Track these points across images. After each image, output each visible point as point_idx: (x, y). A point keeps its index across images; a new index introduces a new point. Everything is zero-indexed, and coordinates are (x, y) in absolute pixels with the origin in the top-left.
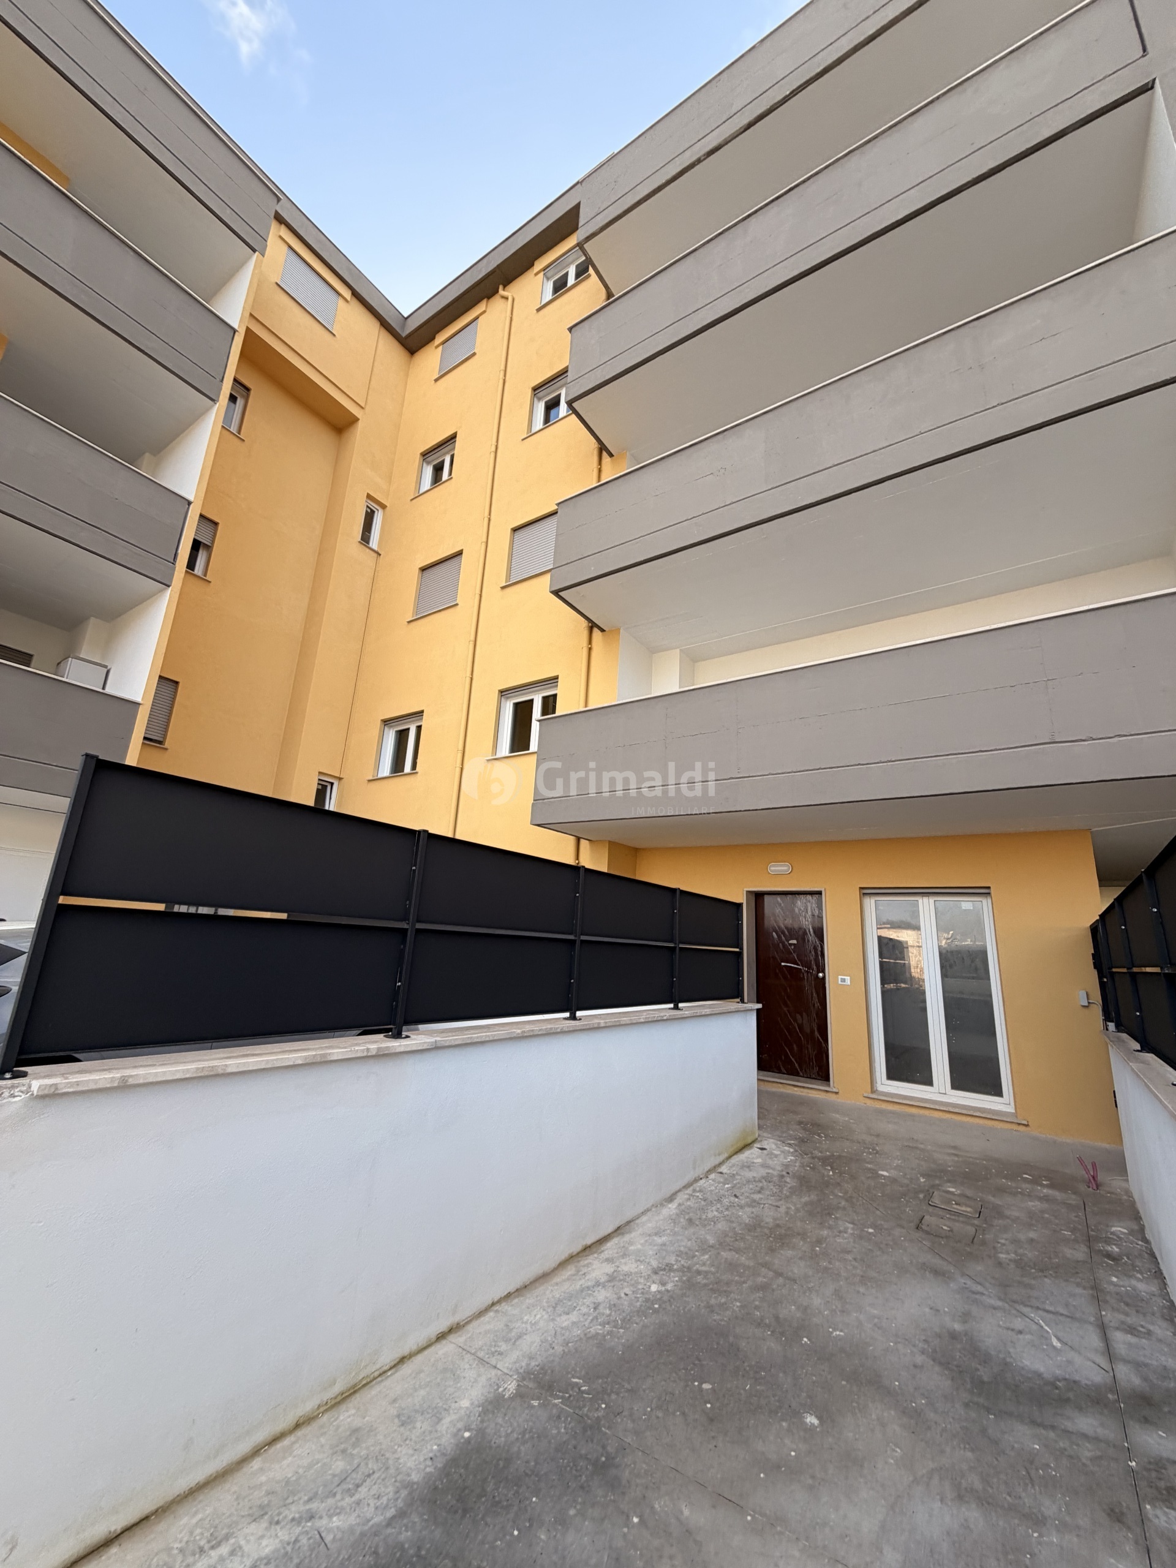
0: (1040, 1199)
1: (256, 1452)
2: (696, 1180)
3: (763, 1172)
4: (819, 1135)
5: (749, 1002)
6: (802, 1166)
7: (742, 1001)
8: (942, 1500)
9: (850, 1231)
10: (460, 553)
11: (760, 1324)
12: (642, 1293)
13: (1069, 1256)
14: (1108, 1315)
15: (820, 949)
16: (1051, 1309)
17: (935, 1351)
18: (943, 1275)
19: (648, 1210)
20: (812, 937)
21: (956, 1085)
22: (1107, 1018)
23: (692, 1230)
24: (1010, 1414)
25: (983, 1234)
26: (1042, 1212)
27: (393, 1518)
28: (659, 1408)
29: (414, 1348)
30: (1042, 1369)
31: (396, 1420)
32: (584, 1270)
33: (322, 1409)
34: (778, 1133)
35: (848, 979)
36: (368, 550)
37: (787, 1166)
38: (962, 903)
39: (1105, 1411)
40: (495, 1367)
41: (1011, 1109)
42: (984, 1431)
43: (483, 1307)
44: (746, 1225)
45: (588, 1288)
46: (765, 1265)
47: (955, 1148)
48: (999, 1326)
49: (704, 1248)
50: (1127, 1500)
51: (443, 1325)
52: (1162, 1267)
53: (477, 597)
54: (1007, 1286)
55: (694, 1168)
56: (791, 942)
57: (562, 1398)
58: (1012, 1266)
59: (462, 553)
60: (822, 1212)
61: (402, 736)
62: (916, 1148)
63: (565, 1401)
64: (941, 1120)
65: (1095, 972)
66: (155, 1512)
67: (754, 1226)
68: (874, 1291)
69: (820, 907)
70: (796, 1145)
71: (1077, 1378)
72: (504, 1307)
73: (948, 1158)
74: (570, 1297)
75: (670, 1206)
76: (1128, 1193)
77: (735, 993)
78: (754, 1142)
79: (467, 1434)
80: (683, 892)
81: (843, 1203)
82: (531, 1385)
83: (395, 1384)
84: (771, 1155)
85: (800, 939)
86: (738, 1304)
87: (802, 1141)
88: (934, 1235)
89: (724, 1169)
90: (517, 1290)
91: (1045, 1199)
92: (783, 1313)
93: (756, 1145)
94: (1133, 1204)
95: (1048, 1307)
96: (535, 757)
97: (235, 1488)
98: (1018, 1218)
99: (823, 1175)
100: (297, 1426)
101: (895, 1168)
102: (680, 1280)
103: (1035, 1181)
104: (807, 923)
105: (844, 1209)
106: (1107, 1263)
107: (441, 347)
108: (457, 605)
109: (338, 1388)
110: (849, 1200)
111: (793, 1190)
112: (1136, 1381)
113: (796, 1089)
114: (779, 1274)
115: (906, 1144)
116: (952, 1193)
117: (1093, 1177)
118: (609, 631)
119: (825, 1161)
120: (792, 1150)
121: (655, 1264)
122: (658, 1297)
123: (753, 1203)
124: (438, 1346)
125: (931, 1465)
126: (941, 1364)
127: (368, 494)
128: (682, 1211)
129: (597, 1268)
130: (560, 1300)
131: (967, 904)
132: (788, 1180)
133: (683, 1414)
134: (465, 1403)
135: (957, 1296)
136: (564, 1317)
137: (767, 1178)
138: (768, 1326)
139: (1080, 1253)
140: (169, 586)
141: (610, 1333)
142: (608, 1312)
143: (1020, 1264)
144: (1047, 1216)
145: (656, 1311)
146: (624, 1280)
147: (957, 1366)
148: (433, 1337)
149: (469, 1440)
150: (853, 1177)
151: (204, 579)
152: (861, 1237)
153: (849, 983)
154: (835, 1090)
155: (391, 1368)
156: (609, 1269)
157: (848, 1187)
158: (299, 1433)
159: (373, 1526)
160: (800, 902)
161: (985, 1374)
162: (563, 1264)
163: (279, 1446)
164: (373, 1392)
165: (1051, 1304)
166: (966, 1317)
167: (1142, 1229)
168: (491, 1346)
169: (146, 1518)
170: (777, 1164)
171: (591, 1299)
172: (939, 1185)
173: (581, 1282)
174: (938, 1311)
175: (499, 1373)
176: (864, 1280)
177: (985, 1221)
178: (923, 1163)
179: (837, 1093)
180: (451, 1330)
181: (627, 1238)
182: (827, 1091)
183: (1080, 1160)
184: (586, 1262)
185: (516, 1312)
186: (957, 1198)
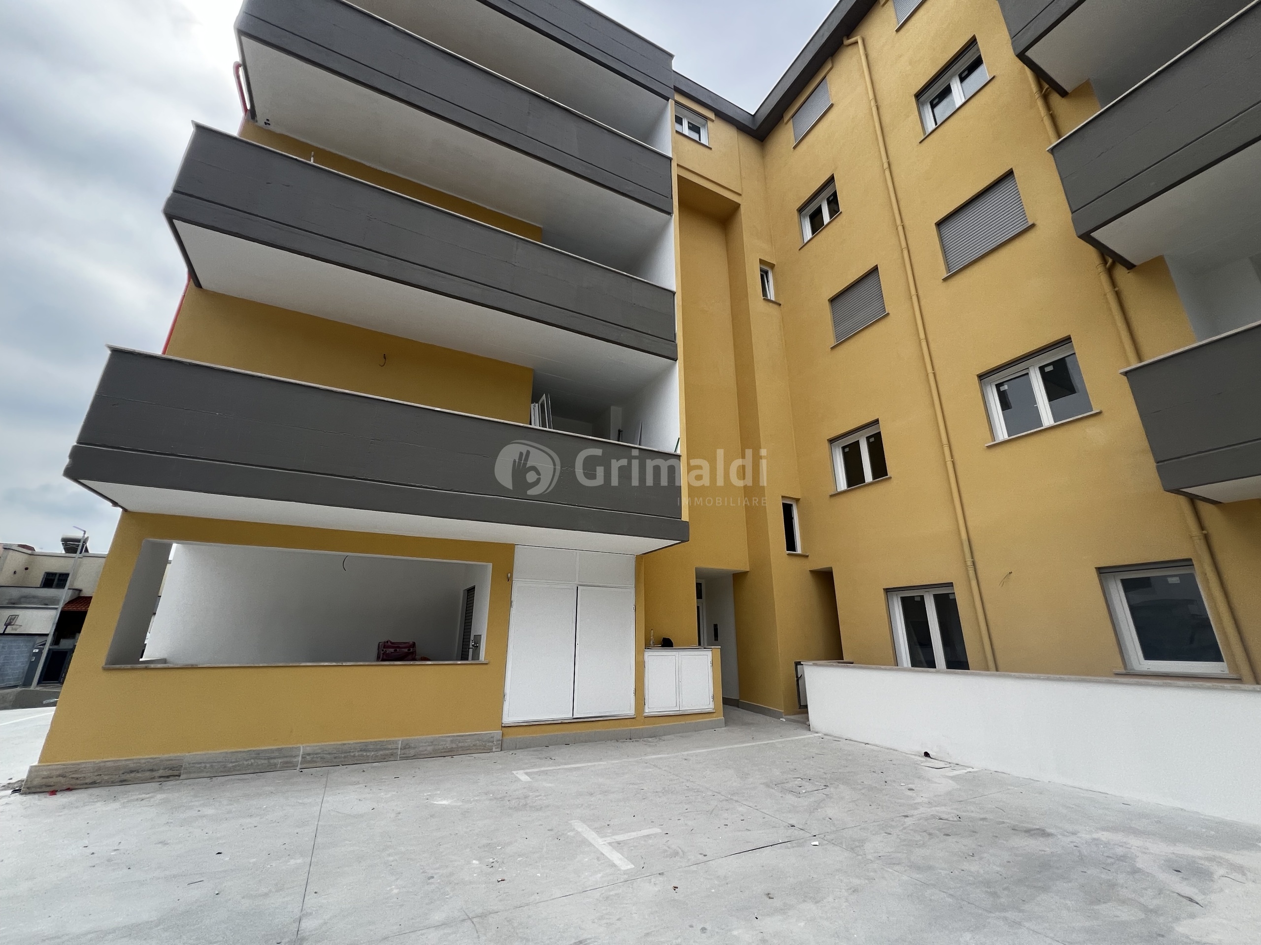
10: (875, 270)
36: (771, 303)
53: (914, 298)
59: (877, 268)
107: (791, 120)
108: (888, 315)
118: (1144, 263)
127: (760, 260)
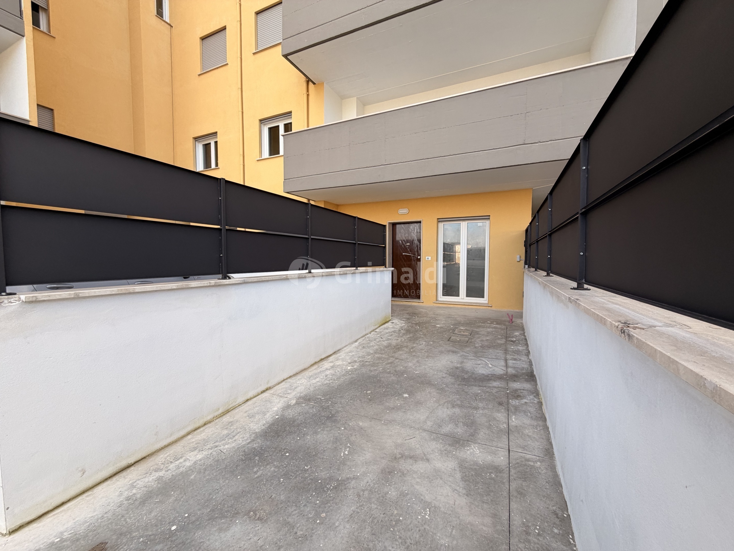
0: (492, 328)
1: (188, 434)
2: (366, 335)
3: (393, 330)
4: (415, 317)
5: (389, 267)
6: (408, 327)
7: (386, 267)
8: (447, 409)
9: (424, 344)
10: (224, 29)
11: (389, 373)
12: (345, 370)
13: (499, 343)
14: (508, 357)
15: (419, 246)
16: (490, 357)
17: (450, 373)
18: (456, 352)
19: (346, 346)
20: (416, 242)
21: (468, 296)
22: (526, 263)
23: (364, 350)
24: (473, 385)
25: (471, 340)
26: (492, 332)
27: (250, 442)
28: (351, 400)
29: (252, 396)
30: (485, 373)
31: (247, 417)
32: (321, 366)
33: (215, 418)
34: (399, 317)
35: (430, 258)
36: (163, 23)
37: (402, 327)
38: (478, 223)
39: (502, 380)
40: (286, 398)
41: (487, 302)
42: (463, 390)
43: (280, 381)
44: (385, 346)
45: (323, 371)
46: (393, 357)
47: (465, 316)
48: (473, 364)
49: (369, 354)
50: (504, 400)
51: (264, 388)
52: (528, 342)
53: (239, 59)
54: (476, 353)
55: (365, 331)
56: (407, 244)
57: (314, 402)
58: (480, 347)
59: (225, 29)
60: (414, 339)
61: (207, 147)
62: (451, 317)
63: (315, 403)
64: (461, 308)
65: (524, 248)
66: (148, 456)
67: (389, 346)
68: (431, 360)
69: (420, 229)
70: (406, 320)
71: (495, 374)
72: (289, 380)
73: (461, 319)
74: (316, 374)
75: (355, 343)
76: (522, 323)
77: (383, 264)
78: (389, 321)
79: (277, 417)
80: (359, 218)
81: (422, 336)
82: (302, 400)
83: (245, 407)
84: (396, 324)
85: (411, 243)
86: (381, 369)
87: (408, 319)
88: (454, 342)
89: (377, 330)
90: (294, 375)
91: (495, 328)
92: (398, 369)
93: (390, 322)
94: (523, 326)
95: (489, 357)
96: (283, 158)
97: (182, 445)
98: (484, 334)
99: (416, 329)
100: (205, 424)
101: (442, 324)
102: (360, 365)
103: (492, 323)
104: (414, 236)
105: (423, 338)
106: (511, 343)
108: (227, 64)
109: (220, 411)
110: (425, 335)
111: (404, 334)
112: (514, 372)
113: (407, 303)
114: (397, 359)
115: (447, 316)
116: (462, 329)
117: (511, 320)
118: (318, 84)
119: (416, 324)
120: (404, 322)
121: (349, 361)
122: (351, 370)
123: (388, 339)
124: (262, 395)
125: (445, 401)
126: (452, 376)
128: (360, 345)
129: (326, 365)
130: (311, 376)
131: (480, 223)
132: (402, 331)
133: (360, 400)
134: (275, 409)
135: (460, 358)
136: (314, 380)
137: (394, 332)
138: (392, 373)
139: (503, 341)
140: (23, 36)
141: (332, 382)
142: (331, 377)
143: (482, 347)
144: (494, 333)
145: (349, 374)
146: (337, 367)
147: (457, 376)
148: (260, 392)
149: (278, 418)
150: (426, 328)
151: (48, 34)
152: (427, 345)
153: (430, 259)
154: (422, 301)
155: (243, 403)
156: (332, 364)
157: (425, 331)
158: (206, 426)
159: (242, 445)
160: (412, 226)
161: (466, 376)
162: (312, 365)
163: (198, 431)
164: (236, 411)
165: (491, 356)
166: (462, 362)
167: (524, 333)
168: (284, 392)
169: (144, 458)
170: (398, 327)
171: (324, 374)
172: (457, 327)
173: (320, 370)
174: (453, 362)
175: (288, 399)
176: (428, 357)
177: (473, 336)
178: (453, 321)
179: (423, 302)
180: (267, 390)
181: (338, 355)
182: (419, 302)
183: (508, 314)
184: (322, 364)
185: (294, 381)
186: (463, 331)
